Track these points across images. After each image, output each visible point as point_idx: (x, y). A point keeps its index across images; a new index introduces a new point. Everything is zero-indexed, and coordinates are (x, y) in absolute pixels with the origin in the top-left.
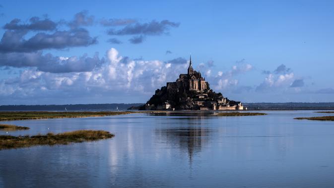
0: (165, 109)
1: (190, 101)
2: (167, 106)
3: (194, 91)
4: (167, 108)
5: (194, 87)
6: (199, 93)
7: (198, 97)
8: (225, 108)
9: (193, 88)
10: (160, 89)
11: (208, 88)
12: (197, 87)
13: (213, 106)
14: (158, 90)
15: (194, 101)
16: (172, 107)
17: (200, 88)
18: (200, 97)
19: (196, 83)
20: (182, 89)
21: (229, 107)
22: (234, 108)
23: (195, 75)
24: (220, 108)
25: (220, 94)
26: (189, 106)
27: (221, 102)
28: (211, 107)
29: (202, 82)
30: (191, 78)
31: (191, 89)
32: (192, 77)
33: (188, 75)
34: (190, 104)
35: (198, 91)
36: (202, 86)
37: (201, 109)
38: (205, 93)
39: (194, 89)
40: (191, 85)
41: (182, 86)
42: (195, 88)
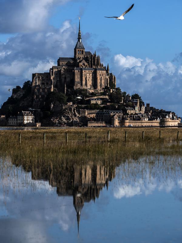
0: (22, 125)
1: (70, 109)
2: (26, 118)
3: (84, 90)
4: (26, 122)
5: (84, 82)
6: (93, 94)
7: (89, 101)
8: (138, 124)
9: (82, 85)
10: (22, 87)
11: (112, 85)
12: (90, 83)
13: (114, 120)
14: (18, 87)
15: (78, 109)
16: (36, 120)
17: (95, 85)
18: (93, 102)
19: (88, 75)
20: (59, 86)
21: (146, 122)
22: (156, 123)
23: (86, 59)
24: (127, 123)
25: (136, 97)
26: (68, 119)
27: (133, 112)
28: (110, 122)
29: (99, 72)
30: (78, 66)
31: (77, 87)
32: (81, 64)
33: (74, 59)
34: (70, 115)
35: (92, 91)
36: (99, 81)
37: (89, 125)
38: (104, 94)
39: (84, 87)
40: (77, 79)
41: (60, 81)
42: (86, 84)
